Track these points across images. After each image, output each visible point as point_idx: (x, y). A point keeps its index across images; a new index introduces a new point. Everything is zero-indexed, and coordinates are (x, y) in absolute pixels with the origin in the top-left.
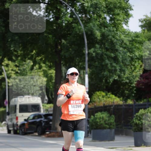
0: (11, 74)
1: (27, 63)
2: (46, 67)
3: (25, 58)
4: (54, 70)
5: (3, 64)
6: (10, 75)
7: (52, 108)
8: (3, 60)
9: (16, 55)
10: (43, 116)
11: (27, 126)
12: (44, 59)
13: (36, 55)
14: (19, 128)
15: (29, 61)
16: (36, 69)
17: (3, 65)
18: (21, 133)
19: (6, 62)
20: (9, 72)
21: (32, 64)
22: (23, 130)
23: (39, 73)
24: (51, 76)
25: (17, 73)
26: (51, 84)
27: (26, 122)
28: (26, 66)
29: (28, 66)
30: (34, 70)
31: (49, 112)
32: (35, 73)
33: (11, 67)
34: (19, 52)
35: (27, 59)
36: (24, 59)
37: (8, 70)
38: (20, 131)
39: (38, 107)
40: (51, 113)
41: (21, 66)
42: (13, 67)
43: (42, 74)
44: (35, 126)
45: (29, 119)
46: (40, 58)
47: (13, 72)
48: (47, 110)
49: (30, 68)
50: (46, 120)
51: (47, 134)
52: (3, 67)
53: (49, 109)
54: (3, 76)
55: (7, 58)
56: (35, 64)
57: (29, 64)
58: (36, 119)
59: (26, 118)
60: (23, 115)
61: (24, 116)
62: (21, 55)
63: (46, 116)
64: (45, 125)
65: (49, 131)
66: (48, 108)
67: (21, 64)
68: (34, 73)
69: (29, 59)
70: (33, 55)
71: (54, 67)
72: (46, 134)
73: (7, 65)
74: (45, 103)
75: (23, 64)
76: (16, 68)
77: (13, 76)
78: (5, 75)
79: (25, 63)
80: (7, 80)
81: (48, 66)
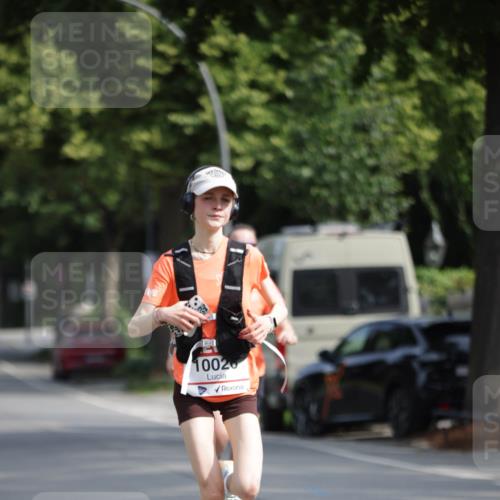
0: (245, 108)
1: (334, 43)
2: (435, 68)
3: (325, 18)
4: (479, 81)
5: (204, 48)
6: (239, 113)
7: (469, 292)
10: (419, 336)
11: (333, 390)
12: (424, 23)
14: (290, 398)
15: (344, 33)
16: (383, 80)
17: (203, 57)
18: (301, 426)
19: (221, 37)
20: (235, 96)
21: (361, 49)
22: (313, 409)
23: (397, 99)
24: (465, 117)
25: (278, 99)
26: (463, 162)
27: (328, 368)
28: (326, 60)
29: (341, 62)
30: (371, 82)
31: (450, 314)
32: (378, 98)
33: (246, 69)
35: (334, 20)
37: (232, 87)
38: (294, 416)
39: (392, 284)
40: (464, 316)
41: (299, 62)
42: (258, 66)
43: (415, 108)
44: (378, 390)
45: (348, 349)
46: (405, 15)
47: (259, 97)
48: (441, 302)
49: (349, 70)
50: (434, 357)
51: (444, 430)
52: (204, 69)
53: (454, 298)
54: (206, 117)
55: (226, 18)
56: (376, 50)
57: (345, 51)
58: (383, 350)
59: (331, 345)
60: (310, 331)
61: (319, 332)
63: (436, 333)
64: (430, 378)
65: (452, 413)
66: (447, 289)
67: (302, 49)
68: (369, 99)
69: (345, 22)
71: (479, 68)
72: (437, 431)
73: (227, 58)
74: (434, 262)
75: (312, 48)
76: (275, 72)
77: (260, 115)
78: (213, 108)
79: (327, 47)
80: (226, 140)
81: (450, 62)
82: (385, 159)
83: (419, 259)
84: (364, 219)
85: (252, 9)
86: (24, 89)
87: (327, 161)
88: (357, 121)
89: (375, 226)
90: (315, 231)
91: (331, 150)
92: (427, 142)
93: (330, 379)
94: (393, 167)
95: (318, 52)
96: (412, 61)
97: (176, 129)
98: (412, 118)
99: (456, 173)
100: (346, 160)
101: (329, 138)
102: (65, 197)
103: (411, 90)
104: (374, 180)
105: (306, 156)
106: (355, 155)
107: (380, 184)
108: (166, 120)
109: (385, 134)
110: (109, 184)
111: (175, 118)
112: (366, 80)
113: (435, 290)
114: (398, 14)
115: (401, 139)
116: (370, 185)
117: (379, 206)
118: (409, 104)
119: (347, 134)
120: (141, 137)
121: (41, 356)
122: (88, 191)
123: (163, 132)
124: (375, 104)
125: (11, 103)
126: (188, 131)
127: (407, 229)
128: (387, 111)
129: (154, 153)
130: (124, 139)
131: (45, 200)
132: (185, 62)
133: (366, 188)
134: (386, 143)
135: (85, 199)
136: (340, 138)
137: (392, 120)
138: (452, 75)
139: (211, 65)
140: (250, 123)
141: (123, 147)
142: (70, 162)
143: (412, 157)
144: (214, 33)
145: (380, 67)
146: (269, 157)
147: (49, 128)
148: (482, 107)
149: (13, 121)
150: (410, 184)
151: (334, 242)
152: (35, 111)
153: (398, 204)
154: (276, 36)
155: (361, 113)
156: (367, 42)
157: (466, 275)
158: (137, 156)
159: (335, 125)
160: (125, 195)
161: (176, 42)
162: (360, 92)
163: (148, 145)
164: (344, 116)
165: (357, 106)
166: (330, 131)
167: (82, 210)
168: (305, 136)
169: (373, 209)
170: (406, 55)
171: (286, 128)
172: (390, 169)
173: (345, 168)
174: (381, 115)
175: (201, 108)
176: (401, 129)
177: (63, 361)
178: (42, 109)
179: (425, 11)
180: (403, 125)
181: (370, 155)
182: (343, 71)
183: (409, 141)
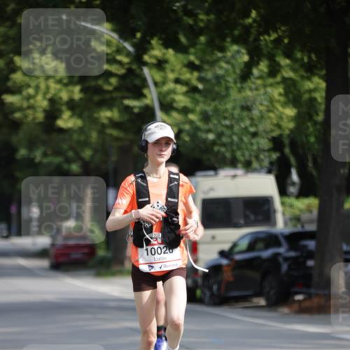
1: (229, 54)
2: (293, 70)
3: (223, 38)
4: (321, 77)
5: (146, 58)
6: (168, 99)
7: (315, 212)
8: (148, 46)
9: (191, 27)
10: (283, 241)
11: (228, 276)
12: (286, 41)
13: (259, 26)
14: (200, 281)
15: (235, 48)
16: (260, 77)
17: (145, 64)
18: (207, 300)
19: (157, 51)
20: (165, 88)
21: (246, 58)
22: (215, 288)
23: (269, 90)
24: (313, 100)
25: (194, 90)
26: (311, 129)
27: (225, 262)
28: (224, 65)
29: (233, 66)
30: (252, 79)
31: (303, 227)
32: (257, 89)
33: (173, 71)
34: (202, 17)
35: (229, 40)
36: (217, 41)
37: (164, 83)
38: (203, 292)
39: (266, 207)
40: (312, 227)
41: (206, 67)
42: (181, 69)
44: (256, 275)
45: (237, 249)
46: (274, 36)
47: (181, 89)
48: (297, 219)
49: (238, 71)
50: (292, 254)
51: (299, 301)
52: (146, 71)
53: (305, 217)
54: (147, 101)
55: (160, 39)
56: (255, 59)
57: (236, 59)
58: (260, 250)
59: (226, 247)
60: (213, 237)
61: (218, 238)
62: (207, 27)
63: (294, 239)
64: (289, 266)
65: (304, 290)
66: (301, 210)
67: (208, 58)
68: (251, 89)
69: (236, 41)
70: (251, 25)
71: (321, 69)
72: (294, 301)
73: (161, 64)
74: (292, 193)
75: (215, 57)
76: (192, 73)
77: (181, 100)
78: (152, 96)
79: (224, 57)
80: (160, 116)
81: (303, 65)
82: (261, 128)
83: (283, 192)
84: (248, 166)
85: (176, 33)
86: (33, 84)
87: (224, 130)
88: (244, 104)
89: (255, 171)
90: (216, 174)
91: (227, 122)
92: (288, 117)
93: (226, 268)
94: (267, 133)
95: (219, 60)
96: (279, 65)
97: (128, 108)
98: (278, 101)
99: (307, 136)
100: (236, 129)
101: (225, 115)
102: (58, 153)
103: (278, 83)
104: (254, 141)
105: (211, 126)
106: (243, 125)
107: (258, 143)
108: (122, 103)
109: (261, 112)
110: (86, 144)
111: (127, 102)
112: (250, 78)
113: (293, 211)
114: (269, 35)
115: (272, 115)
116: (252, 144)
117: (257, 157)
118: (277, 92)
119: (237, 112)
120: (106, 114)
121: (42, 254)
122: (72, 148)
123: (120, 111)
124: (255, 92)
125: (24, 93)
126: (136, 110)
127: (275, 172)
128: (262, 97)
129: (114, 124)
130: (96, 115)
131: (45, 155)
132: (134, 67)
133: (249, 146)
134: (262, 117)
135: (71, 154)
136: (232, 114)
137: (266, 103)
138: (305, 74)
139: (150, 69)
140: (175, 105)
141: (95, 121)
142: (61, 130)
143: (279, 126)
144: (153, 49)
145: (258, 69)
146: (187, 127)
147: (48, 108)
148: (324, 94)
149: (25, 104)
150: (277, 143)
151: (229, 181)
152: (39, 98)
153: (270, 156)
154: (192, 50)
155: (246, 99)
156: (250, 53)
157: (313, 202)
158: (103, 126)
159: (229, 106)
160: (96, 151)
162: (244, 86)
163: (110, 120)
164: (235, 100)
165: (243, 94)
166: (226, 110)
167: (69, 161)
168: (210, 113)
169: (253, 160)
170: (275, 61)
171: (198, 109)
172: (264, 134)
173: (236, 134)
174: (259, 99)
175: (144, 96)
176: (271, 108)
177: (56, 257)
178: (44, 98)
179: (287, 33)
180: (273, 106)
181: (251, 125)
182: (235, 72)
183: (277, 116)
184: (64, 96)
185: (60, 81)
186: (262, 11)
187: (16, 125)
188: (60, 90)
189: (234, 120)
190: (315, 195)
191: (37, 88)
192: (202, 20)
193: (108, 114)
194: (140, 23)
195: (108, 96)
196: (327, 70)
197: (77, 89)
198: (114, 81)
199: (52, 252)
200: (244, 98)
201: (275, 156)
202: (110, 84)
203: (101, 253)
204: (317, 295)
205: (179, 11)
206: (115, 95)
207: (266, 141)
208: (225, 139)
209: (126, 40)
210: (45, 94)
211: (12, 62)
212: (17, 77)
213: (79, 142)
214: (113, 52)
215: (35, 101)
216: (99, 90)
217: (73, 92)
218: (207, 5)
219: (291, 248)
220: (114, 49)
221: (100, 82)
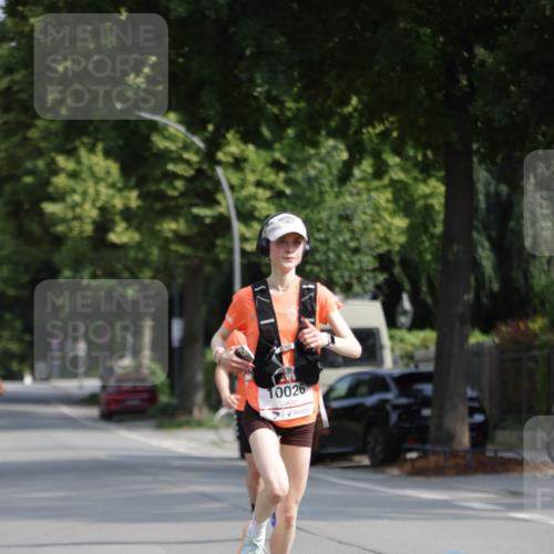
0: (253, 203)
1: (323, 151)
2: (404, 170)
3: (317, 132)
4: (438, 179)
5: (220, 156)
6: (248, 206)
7: (432, 348)
8: (223, 141)
9: (276, 117)
12: (395, 134)
13: (361, 115)
15: (331, 142)
16: (362, 179)
17: (219, 163)
19: (233, 147)
20: (244, 193)
21: (345, 156)
23: (374, 194)
24: (429, 208)
25: (279, 195)
26: (427, 244)
28: (318, 164)
29: (329, 166)
30: (353, 182)
31: (416, 366)
32: (359, 194)
33: (253, 171)
34: (290, 104)
35: (323, 133)
36: (309, 134)
37: (242, 186)
39: (370, 342)
40: (428, 367)
41: (295, 166)
42: (263, 169)
43: (388, 201)
44: (357, 427)
45: (334, 395)
46: (380, 128)
47: (263, 193)
48: (409, 357)
49: (335, 172)
50: (404, 401)
51: (412, 460)
52: (219, 171)
53: (419, 354)
54: (222, 209)
55: (238, 132)
56: (357, 156)
57: (332, 156)
58: (363, 396)
62: (296, 117)
63: (405, 382)
64: (400, 416)
65: (419, 446)
66: (413, 345)
67: (298, 155)
68: (351, 194)
69: (332, 134)
70: (350, 115)
71: (439, 169)
72: (406, 460)
73: (238, 164)
74: (403, 324)
75: (306, 155)
76: (277, 175)
77: (264, 208)
78: (227, 203)
79: (317, 154)
80: (237, 227)
81: (416, 164)
82: (364, 242)
83: (391, 322)
84: (348, 291)
85: (258, 125)
86: (79, 189)
87: (318, 244)
88: (341, 212)
89: (356, 296)
91: (322, 236)
92: (398, 228)
94: (371, 248)
95: (310, 158)
96: (385, 163)
97: (197, 218)
98: (386, 209)
99: (420, 253)
100: (333, 243)
101: (320, 226)
103: (385, 187)
104: (355, 259)
106: (341, 239)
107: (360, 261)
108: (191, 213)
109: (364, 222)
111: (196, 211)
112: (350, 180)
113: (404, 347)
114: (374, 127)
115: (377, 226)
116: (352, 263)
117: (359, 279)
118: (384, 198)
119: (334, 222)
120: (170, 226)
121: (91, 400)
122: (128, 269)
123: (186, 221)
124: (357, 198)
125: (69, 200)
126: (208, 221)
127: (381, 298)
128: (366, 204)
129: (180, 238)
130: (158, 227)
131: (93, 276)
132: (205, 167)
133: (349, 265)
134: (365, 229)
136: (328, 226)
137: (369, 211)
138: (420, 176)
139: (225, 169)
140: (257, 214)
141: (156, 234)
142: (114, 246)
143: (386, 240)
144: (228, 144)
145: (360, 169)
147: (98, 219)
148: (442, 201)
149: (70, 214)
150: (384, 262)
152: (87, 206)
153: (375, 278)
154: (277, 146)
155: (345, 206)
156: (350, 149)
157: (430, 335)
158: (167, 240)
159: (324, 215)
160: (157, 271)
161: (198, 151)
162: (343, 189)
163: (175, 232)
164: (331, 208)
165: (341, 201)
166: (320, 221)
169: (354, 281)
170: (381, 159)
172: (368, 250)
173: (334, 251)
174: (361, 207)
175: (219, 203)
176: (377, 218)
177: (108, 403)
178: (94, 205)
179: (396, 126)
180: (379, 215)
181: (352, 239)
182: (331, 173)
183: (384, 228)
184: (118, 203)
185: (113, 186)
186: (365, 98)
187: (58, 241)
188: (113, 196)
189: (331, 233)
190: (433, 328)
191: (85, 194)
192: (289, 109)
193: (173, 226)
194: (212, 113)
195: (172, 203)
196: (446, 171)
197: (134, 194)
198: (179, 184)
199: (103, 398)
200: (343, 205)
201: (381, 278)
202: (175, 188)
203: (164, 399)
204: (435, 453)
205: (262, 98)
206: (181, 201)
207: (371, 259)
208: (318, 257)
209: (194, 133)
210: (94, 201)
211: (53, 162)
212: (61, 181)
213: (136, 261)
214: (179, 149)
215: (84, 210)
216: (162, 196)
217: (128, 199)
218: (296, 89)
219: (402, 393)
220: (180, 145)
221: (163, 186)
